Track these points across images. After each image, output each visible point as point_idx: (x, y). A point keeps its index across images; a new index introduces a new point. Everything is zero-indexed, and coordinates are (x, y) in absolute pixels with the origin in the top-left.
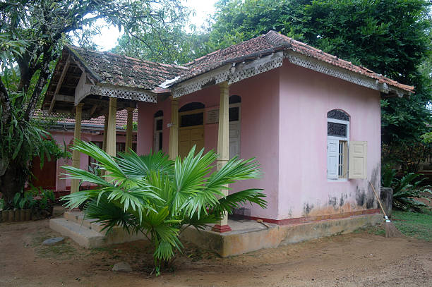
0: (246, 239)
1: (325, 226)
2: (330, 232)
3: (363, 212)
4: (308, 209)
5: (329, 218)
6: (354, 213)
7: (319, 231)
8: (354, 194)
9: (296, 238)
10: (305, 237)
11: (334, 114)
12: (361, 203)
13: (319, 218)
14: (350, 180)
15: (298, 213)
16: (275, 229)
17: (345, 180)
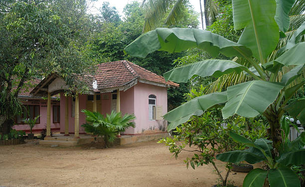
0: (126, 140)
1: (149, 137)
2: (150, 139)
3: (161, 133)
4: (143, 131)
5: (150, 134)
6: (157, 133)
7: (147, 138)
8: (158, 125)
9: (140, 140)
10: (142, 140)
11: (151, 96)
12: (160, 129)
13: (147, 134)
14: (157, 120)
15: (140, 132)
16: (134, 137)
17: (154, 120)
